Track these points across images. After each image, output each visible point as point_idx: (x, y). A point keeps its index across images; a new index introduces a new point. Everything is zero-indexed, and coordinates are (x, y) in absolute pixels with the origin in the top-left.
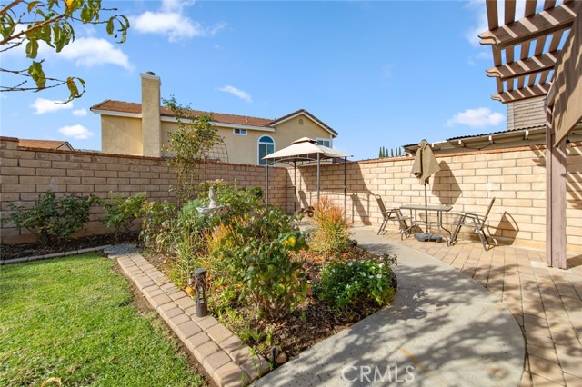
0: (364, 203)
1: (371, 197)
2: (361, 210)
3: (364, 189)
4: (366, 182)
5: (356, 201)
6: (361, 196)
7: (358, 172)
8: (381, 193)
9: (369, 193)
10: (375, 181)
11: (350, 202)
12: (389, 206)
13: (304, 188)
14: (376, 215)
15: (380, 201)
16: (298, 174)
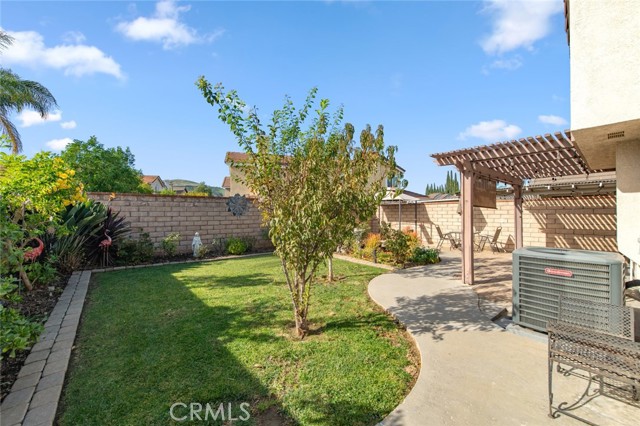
0: (429, 230)
1: (433, 226)
2: (426, 234)
3: (428, 221)
4: (430, 216)
5: (423, 228)
6: (426, 225)
7: (424, 210)
8: (439, 224)
9: (432, 223)
10: (435, 216)
11: (419, 229)
12: (444, 232)
13: (386, 220)
14: (436, 237)
15: (438, 229)
16: (381, 210)
